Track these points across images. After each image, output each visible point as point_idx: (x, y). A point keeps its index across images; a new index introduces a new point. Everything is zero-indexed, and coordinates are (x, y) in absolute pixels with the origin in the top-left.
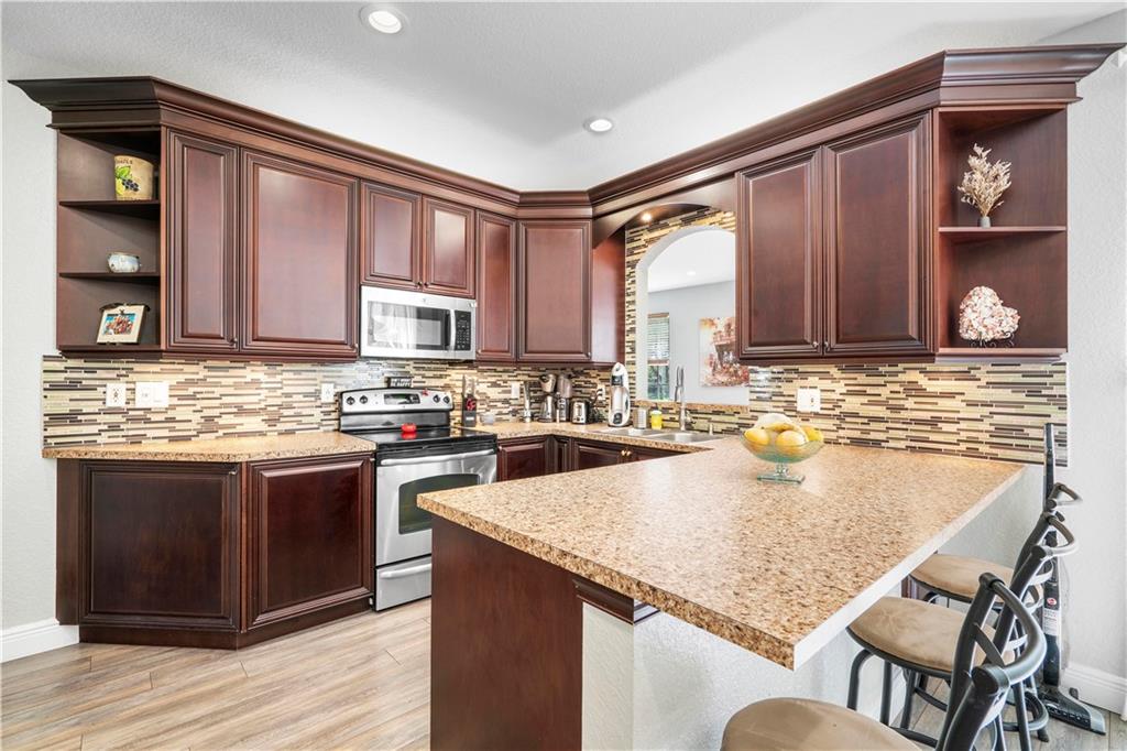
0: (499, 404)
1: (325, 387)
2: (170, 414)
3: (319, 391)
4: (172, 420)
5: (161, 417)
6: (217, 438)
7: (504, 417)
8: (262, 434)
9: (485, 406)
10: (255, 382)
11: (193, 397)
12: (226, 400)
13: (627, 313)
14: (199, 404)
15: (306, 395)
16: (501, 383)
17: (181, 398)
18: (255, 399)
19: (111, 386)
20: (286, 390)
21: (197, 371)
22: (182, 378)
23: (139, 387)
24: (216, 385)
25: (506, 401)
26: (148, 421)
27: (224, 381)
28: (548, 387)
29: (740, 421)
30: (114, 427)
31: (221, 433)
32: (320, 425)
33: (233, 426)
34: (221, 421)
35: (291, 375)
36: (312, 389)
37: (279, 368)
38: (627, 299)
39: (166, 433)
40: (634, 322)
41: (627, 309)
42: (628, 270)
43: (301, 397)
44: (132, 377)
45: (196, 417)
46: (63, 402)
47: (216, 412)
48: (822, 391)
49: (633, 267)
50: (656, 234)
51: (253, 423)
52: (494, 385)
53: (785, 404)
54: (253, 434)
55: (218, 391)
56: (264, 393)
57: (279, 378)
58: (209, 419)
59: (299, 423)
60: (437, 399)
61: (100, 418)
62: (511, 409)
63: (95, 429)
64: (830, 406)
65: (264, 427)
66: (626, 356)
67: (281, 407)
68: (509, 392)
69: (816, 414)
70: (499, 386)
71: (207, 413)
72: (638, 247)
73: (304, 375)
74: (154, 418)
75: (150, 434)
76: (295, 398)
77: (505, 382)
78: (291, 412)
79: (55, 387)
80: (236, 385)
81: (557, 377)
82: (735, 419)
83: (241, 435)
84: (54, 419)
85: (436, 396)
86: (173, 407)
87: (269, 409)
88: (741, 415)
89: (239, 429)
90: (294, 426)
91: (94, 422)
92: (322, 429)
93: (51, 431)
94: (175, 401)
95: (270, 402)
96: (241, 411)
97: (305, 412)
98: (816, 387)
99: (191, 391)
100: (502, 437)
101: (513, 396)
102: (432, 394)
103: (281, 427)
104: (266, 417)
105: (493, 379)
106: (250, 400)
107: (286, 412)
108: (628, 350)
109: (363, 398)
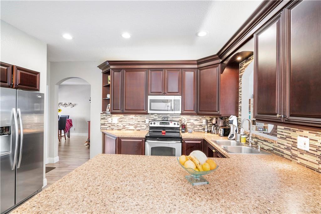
0: (198, 126)
1: (146, 120)
2: (118, 125)
3: (145, 121)
4: (118, 126)
5: (116, 125)
6: (125, 130)
7: (200, 130)
8: (133, 130)
9: (193, 127)
10: (132, 118)
11: (121, 121)
12: (127, 122)
13: (239, 96)
14: (122, 123)
15: (143, 121)
16: (199, 120)
17: (120, 121)
18: (132, 122)
19: (109, 118)
20: (139, 120)
21: (122, 116)
22: (120, 117)
23: (113, 119)
24: (125, 119)
25: (201, 126)
26: (114, 126)
27: (127, 118)
28: (214, 122)
29: (274, 147)
30: (109, 127)
31: (126, 129)
32: (146, 129)
33: (128, 128)
34: (126, 127)
35: (139, 117)
36: (144, 120)
37: (137, 115)
38: (240, 90)
39: (117, 128)
40: (241, 99)
41: (239, 94)
42: (240, 79)
43: (141, 122)
44: (112, 117)
45: (122, 125)
46: (103, 121)
47: (125, 125)
48: (310, 139)
49: (241, 77)
50: (247, 63)
51: (132, 127)
52: (196, 120)
53: (292, 143)
54: (132, 130)
55: (126, 120)
56: (134, 121)
57: (137, 117)
58: (124, 126)
59: (141, 128)
60: (175, 124)
61: (108, 125)
62: (202, 128)
63: (107, 127)
64: (315, 149)
65: (134, 128)
66: (239, 112)
67: (137, 124)
68: (202, 122)
69: (307, 152)
70: (198, 120)
71: (124, 125)
72: (242, 70)
73: (142, 117)
74: (115, 125)
75: (115, 128)
76: (140, 122)
77: (201, 119)
78: (139, 125)
79: (102, 119)
80: (129, 119)
81: (217, 118)
82: (271, 145)
83: (130, 130)
84: (102, 124)
85: (174, 123)
86: (118, 123)
87: (135, 124)
88: (274, 144)
89: (129, 129)
90: (140, 129)
91: (107, 125)
92: (146, 130)
93: (102, 127)
94: (118, 122)
95: (135, 123)
96: (130, 125)
97: (142, 125)
98: (307, 137)
99: (121, 120)
100: (184, 138)
101: (203, 124)
102: (173, 123)
103: (137, 129)
104: (134, 126)
105: (196, 119)
106: (131, 122)
107: (138, 125)
108: (239, 110)
109: (154, 123)
